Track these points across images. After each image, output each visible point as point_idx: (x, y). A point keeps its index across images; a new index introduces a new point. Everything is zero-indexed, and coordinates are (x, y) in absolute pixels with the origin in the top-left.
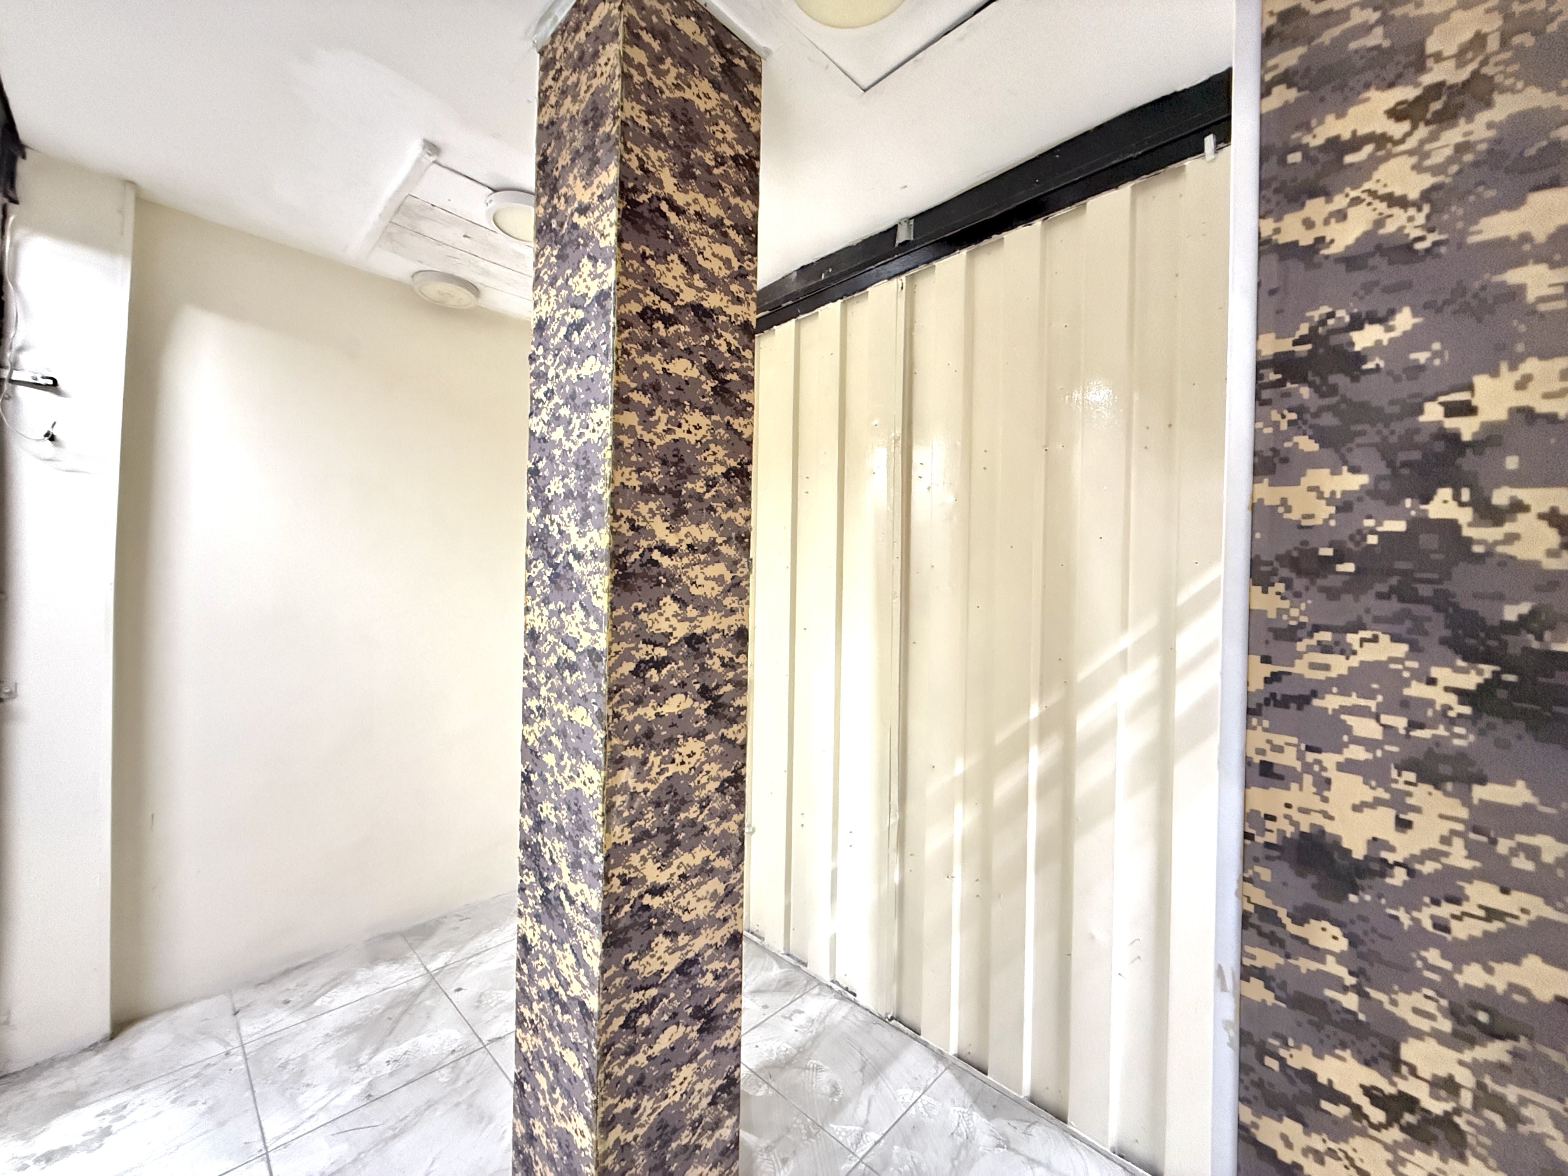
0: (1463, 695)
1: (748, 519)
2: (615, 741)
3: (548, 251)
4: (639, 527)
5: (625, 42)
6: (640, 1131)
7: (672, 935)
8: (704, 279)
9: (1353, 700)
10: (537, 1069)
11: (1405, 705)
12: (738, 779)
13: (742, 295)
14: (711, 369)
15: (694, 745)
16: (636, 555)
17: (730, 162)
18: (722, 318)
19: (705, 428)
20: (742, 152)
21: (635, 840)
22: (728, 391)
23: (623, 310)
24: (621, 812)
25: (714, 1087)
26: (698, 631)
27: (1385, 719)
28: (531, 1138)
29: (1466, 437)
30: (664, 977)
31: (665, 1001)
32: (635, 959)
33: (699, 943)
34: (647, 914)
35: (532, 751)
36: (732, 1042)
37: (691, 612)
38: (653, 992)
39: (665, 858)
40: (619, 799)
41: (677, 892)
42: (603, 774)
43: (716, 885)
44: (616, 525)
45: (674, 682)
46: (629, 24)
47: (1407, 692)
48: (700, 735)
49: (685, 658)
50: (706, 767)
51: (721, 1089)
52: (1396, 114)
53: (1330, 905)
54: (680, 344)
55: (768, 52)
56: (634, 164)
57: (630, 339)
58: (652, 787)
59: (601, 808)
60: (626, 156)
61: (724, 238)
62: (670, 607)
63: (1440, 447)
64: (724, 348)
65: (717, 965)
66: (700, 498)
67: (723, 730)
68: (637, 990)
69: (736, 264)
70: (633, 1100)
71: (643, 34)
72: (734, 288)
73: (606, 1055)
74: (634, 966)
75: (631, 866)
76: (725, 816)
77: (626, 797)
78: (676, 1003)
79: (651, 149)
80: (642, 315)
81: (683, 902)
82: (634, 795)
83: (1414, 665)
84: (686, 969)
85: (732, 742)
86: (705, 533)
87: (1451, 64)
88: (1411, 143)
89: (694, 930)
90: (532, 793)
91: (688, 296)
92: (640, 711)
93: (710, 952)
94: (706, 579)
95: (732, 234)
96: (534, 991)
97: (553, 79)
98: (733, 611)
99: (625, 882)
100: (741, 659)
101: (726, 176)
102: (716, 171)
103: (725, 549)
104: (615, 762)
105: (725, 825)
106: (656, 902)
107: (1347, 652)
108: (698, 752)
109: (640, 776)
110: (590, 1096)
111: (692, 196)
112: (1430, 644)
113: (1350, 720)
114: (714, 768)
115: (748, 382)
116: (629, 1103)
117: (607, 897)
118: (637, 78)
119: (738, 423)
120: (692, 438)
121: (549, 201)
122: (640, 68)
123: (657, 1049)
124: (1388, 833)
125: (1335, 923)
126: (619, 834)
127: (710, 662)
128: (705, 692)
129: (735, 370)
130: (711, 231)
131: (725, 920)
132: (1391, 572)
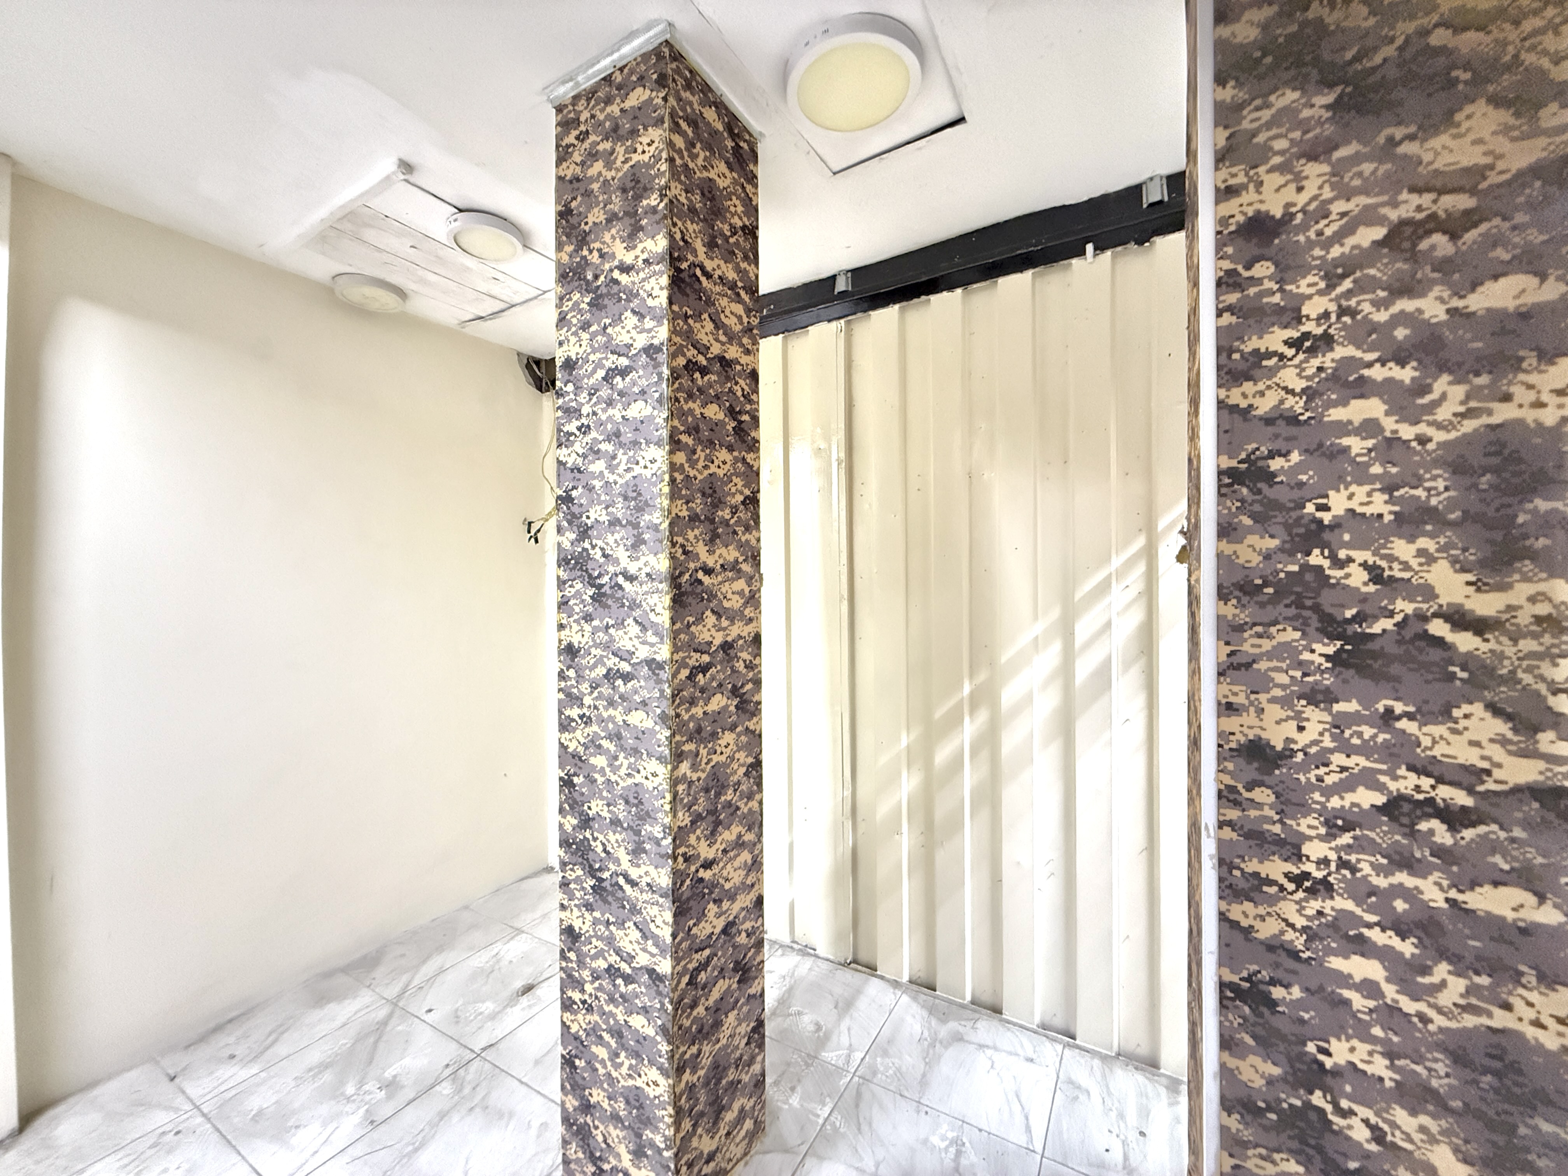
0: (1328, 657)
2: (678, 738)
3: (576, 296)
4: (689, 552)
7: (718, 902)
8: (725, 334)
9: (1274, 663)
10: (593, 1043)
11: (1300, 664)
12: (757, 764)
13: (750, 347)
14: (732, 413)
16: (687, 576)
17: (740, 233)
18: (738, 368)
19: (729, 463)
20: (747, 223)
21: (693, 822)
22: (743, 430)
24: (682, 799)
25: (749, 1029)
26: (729, 639)
27: (1291, 673)
28: (587, 1107)
29: (1326, 522)
30: (714, 938)
31: (715, 959)
32: (694, 925)
33: (736, 907)
34: (701, 886)
35: (574, 757)
36: (759, 989)
37: (725, 623)
38: (707, 952)
40: (681, 788)
41: (721, 864)
42: (669, 767)
43: (746, 856)
44: (673, 550)
45: (714, 684)
46: (673, 115)
47: (1301, 657)
49: (721, 662)
50: (737, 756)
52: (1288, 343)
53: (1266, 778)
54: (711, 391)
55: (761, 134)
56: (678, 236)
57: (678, 390)
58: (703, 776)
59: (668, 797)
60: (673, 230)
61: (738, 299)
63: (1313, 527)
65: (748, 925)
66: (726, 523)
67: (747, 723)
68: (696, 952)
69: (745, 320)
70: (697, 1046)
71: (681, 122)
73: (677, 1010)
74: (694, 931)
75: (690, 845)
77: (685, 786)
78: (723, 960)
79: (689, 222)
80: (686, 367)
83: (1304, 643)
85: (753, 732)
86: (731, 554)
87: (1314, 323)
88: (1296, 361)
89: (732, 898)
90: (576, 795)
91: (716, 349)
92: (694, 710)
93: (743, 914)
94: (733, 593)
95: (742, 293)
96: (586, 974)
97: (577, 138)
98: (751, 620)
99: (687, 859)
101: (737, 244)
102: (732, 240)
104: (678, 756)
105: (750, 804)
107: (1270, 637)
108: (732, 743)
110: (664, 1047)
111: (717, 262)
112: (1311, 631)
113: (1273, 674)
114: (741, 756)
115: (755, 420)
119: (750, 457)
120: (721, 473)
121: (576, 251)
124: (1294, 734)
125: (1268, 787)
126: (681, 818)
127: (737, 665)
128: (735, 691)
129: (747, 412)
130: (729, 292)
131: (753, 885)
132: (1292, 593)
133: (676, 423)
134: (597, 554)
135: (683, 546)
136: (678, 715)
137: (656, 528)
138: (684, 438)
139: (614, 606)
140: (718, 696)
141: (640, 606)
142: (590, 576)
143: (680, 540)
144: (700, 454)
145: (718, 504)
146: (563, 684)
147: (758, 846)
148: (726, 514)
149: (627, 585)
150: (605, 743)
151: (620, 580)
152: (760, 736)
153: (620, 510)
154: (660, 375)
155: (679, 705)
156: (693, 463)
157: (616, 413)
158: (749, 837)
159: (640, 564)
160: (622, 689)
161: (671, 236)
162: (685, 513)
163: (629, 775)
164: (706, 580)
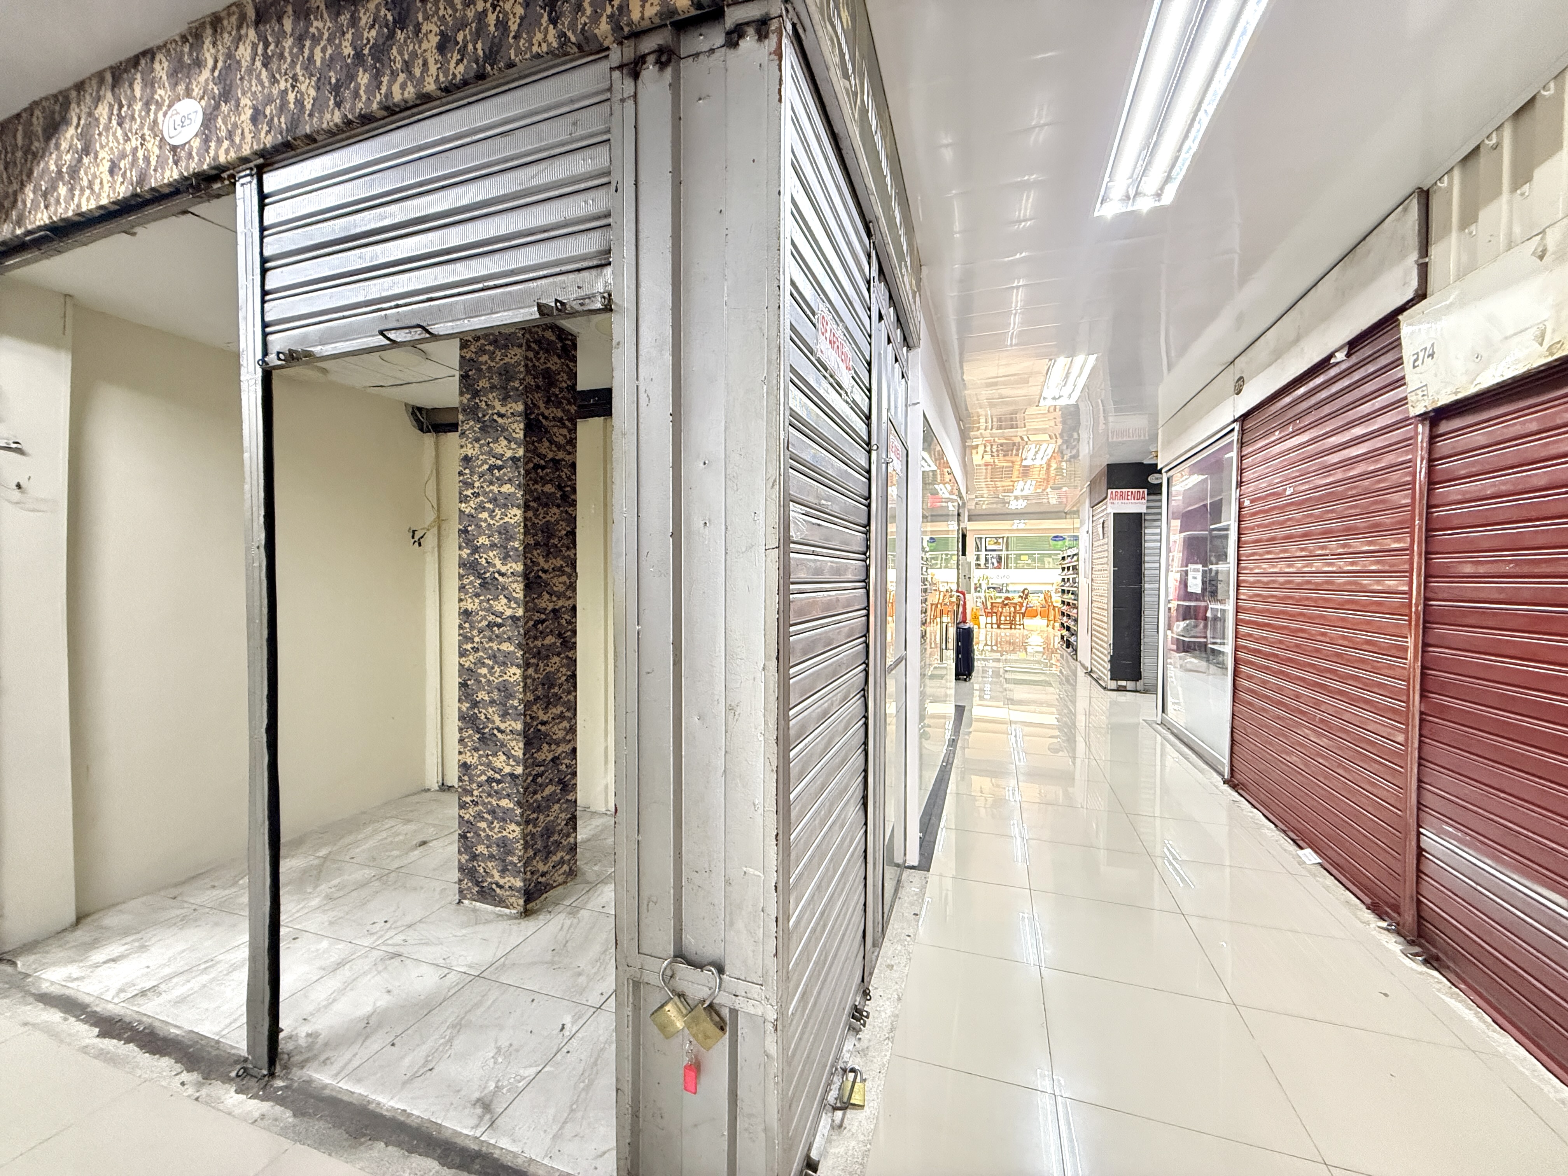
1: (575, 554)
5: (526, 351)
6: (538, 829)
12: (574, 676)
14: (560, 487)
15: (556, 659)
23: (527, 467)
26: (557, 607)
33: (560, 750)
36: (573, 798)
37: (554, 599)
39: (546, 709)
40: (529, 681)
43: (565, 724)
48: (559, 654)
51: (570, 819)
56: (529, 403)
57: (531, 479)
58: (541, 677)
62: (546, 596)
64: (564, 476)
65: (566, 761)
72: (568, 447)
76: (569, 693)
80: (533, 468)
81: (553, 730)
82: (534, 680)
84: (555, 760)
86: (559, 562)
89: (558, 744)
92: (536, 642)
98: (570, 598)
100: (573, 620)
103: (566, 569)
105: (569, 697)
106: (543, 728)
109: (536, 672)
114: (564, 670)
116: (535, 815)
117: (526, 724)
118: (530, 364)
119: (570, 510)
122: (531, 360)
123: (544, 794)
128: (560, 635)
131: (570, 741)
133: (528, 497)
134: (483, 561)
135: (531, 559)
136: (527, 644)
137: (516, 549)
138: (532, 504)
139: (493, 589)
140: (550, 637)
141: (507, 589)
142: (479, 573)
143: (529, 556)
144: (541, 511)
145: (551, 536)
146: (461, 631)
147: (573, 721)
148: (556, 541)
149: (501, 579)
150: (487, 661)
151: (497, 575)
152: (575, 661)
153: (496, 539)
154: (519, 472)
155: (529, 638)
156: (536, 516)
157: (495, 489)
158: (568, 714)
159: (508, 567)
160: (497, 632)
161: (526, 404)
162: (532, 542)
163: (500, 676)
164: (544, 576)
